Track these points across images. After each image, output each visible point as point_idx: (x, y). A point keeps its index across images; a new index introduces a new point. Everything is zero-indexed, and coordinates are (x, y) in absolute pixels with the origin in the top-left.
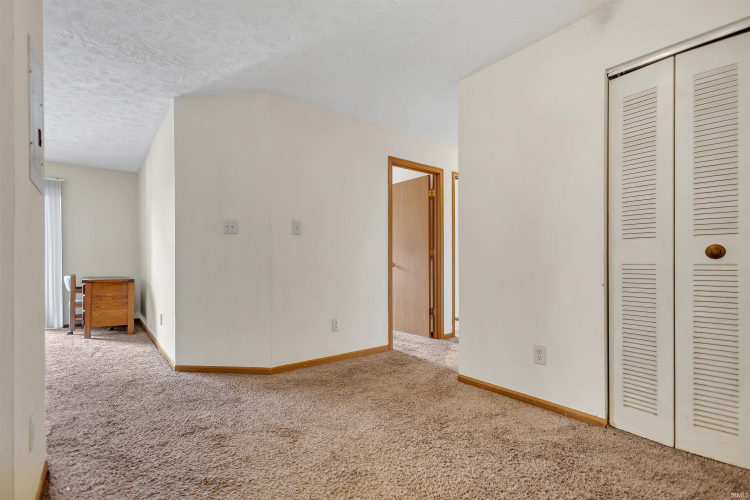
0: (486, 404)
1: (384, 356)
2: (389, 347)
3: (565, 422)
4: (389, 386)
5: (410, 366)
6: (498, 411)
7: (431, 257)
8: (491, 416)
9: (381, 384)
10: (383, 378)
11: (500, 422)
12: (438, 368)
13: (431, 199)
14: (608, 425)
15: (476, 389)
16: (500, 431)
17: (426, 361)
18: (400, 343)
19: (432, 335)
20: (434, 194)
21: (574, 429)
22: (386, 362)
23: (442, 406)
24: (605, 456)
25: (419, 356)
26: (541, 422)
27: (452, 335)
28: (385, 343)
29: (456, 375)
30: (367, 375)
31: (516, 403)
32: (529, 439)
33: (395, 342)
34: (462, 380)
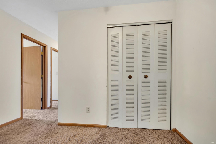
0: (72, 132)
1: (19, 123)
2: (22, 118)
3: (96, 130)
4: (25, 138)
5: (34, 125)
6: (76, 133)
7: (42, 78)
8: (74, 136)
9: (19, 139)
10: (20, 135)
11: (79, 138)
12: (48, 122)
13: (42, 56)
14: (107, 126)
15: (66, 127)
16: (79, 141)
17: (41, 120)
18: (27, 115)
19: (42, 108)
20: (43, 54)
21: (100, 131)
22: (20, 126)
23: (54, 139)
24: (110, 137)
25: (37, 118)
26: (91, 132)
27: (51, 107)
28: (19, 116)
29: (56, 123)
30: (9, 136)
31: (81, 128)
32: (90, 141)
33: (24, 115)
34: (60, 124)
